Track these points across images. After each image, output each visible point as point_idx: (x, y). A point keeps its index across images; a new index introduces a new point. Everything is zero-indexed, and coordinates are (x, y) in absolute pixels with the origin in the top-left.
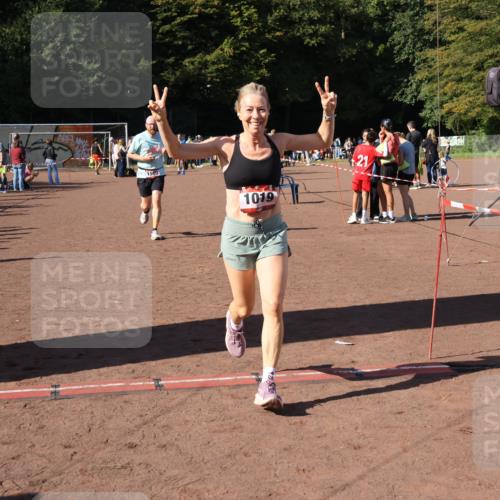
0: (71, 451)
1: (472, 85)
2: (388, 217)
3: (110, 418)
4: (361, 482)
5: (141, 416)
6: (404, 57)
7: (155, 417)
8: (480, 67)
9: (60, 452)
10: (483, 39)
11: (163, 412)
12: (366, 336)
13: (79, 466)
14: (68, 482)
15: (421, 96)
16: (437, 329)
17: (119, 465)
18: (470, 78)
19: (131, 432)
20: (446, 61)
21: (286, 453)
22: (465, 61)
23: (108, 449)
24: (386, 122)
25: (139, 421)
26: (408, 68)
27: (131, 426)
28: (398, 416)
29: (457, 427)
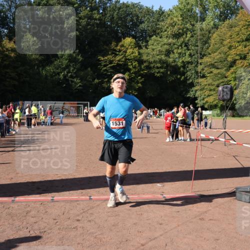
0: (56, 221)
1: (215, 92)
2: (181, 140)
3: (71, 209)
4: (161, 237)
5: (83, 209)
6: (191, 81)
7: (88, 210)
8: (218, 86)
9: (52, 221)
10: (219, 76)
11: (91, 209)
12: (169, 183)
13: (58, 227)
14: (53, 233)
15: (197, 95)
16: (195, 181)
17: (73, 227)
18: (214, 90)
19: (78, 215)
20: (206, 83)
21: (134, 225)
22: (213, 84)
23: (70, 221)
24: (182, 105)
25: (82, 211)
26: (192, 85)
27: (79, 213)
28: (178, 213)
29: (198, 218)
